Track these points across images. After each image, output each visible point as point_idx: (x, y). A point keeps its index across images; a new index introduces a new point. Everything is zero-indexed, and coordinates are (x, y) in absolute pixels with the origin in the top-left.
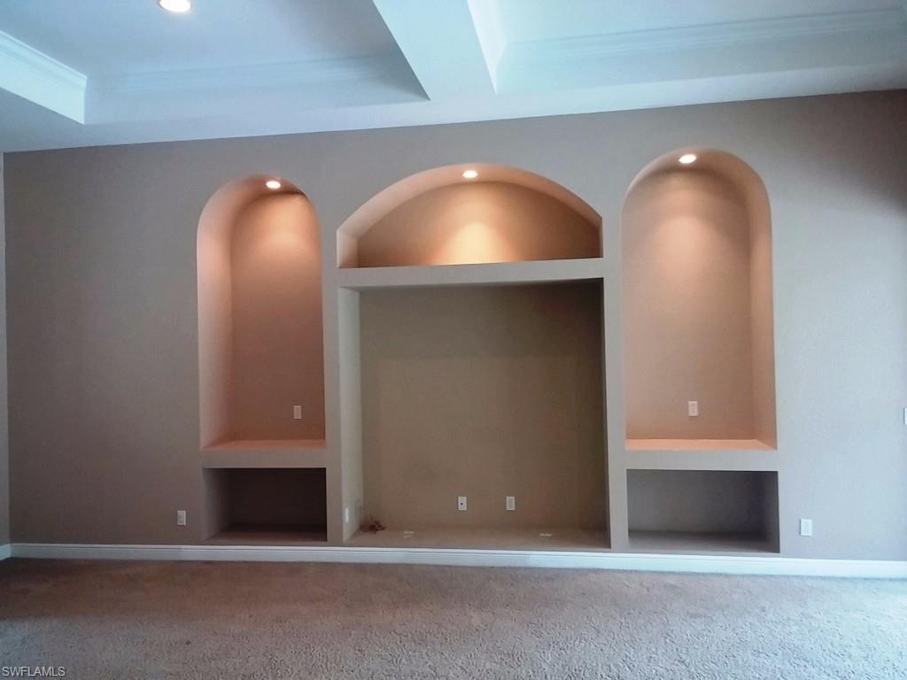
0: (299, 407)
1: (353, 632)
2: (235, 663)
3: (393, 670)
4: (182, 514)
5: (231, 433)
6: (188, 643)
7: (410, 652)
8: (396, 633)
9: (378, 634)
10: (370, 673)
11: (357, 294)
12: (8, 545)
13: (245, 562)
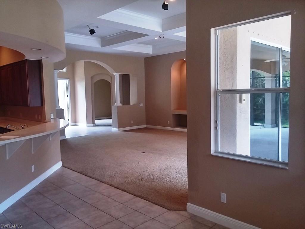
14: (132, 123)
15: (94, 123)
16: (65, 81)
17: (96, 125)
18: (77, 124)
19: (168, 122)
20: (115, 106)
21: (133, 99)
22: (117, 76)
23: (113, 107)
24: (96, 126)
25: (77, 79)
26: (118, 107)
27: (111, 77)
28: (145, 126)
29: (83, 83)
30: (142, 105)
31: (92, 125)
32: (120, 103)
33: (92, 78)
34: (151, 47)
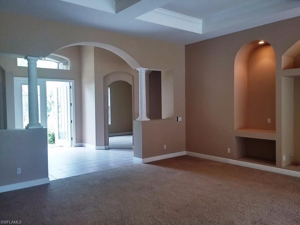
0: (270, 119)
1: (273, 195)
2: (231, 194)
3: (281, 209)
4: (229, 149)
5: (246, 126)
6: (220, 185)
7: (291, 206)
8: (289, 199)
9: (282, 197)
10: (273, 208)
11: (293, 79)
12: (185, 151)
13: (247, 168)
14: (165, 148)
15: (106, 143)
16: (69, 83)
17: (110, 147)
18: (83, 144)
19: (227, 150)
20: (138, 121)
21: (167, 111)
22: (142, 72)
23: (134, 123)
24: (109, 149)
25: (85, 80)
26: (144, 123)
27: (133, 77)
28: (184, 153)
29: (93, 86)
30: (180, 119)
31: (104, 147)
32: (147, 116)
33: (105, 78)
34: (201, 22)
